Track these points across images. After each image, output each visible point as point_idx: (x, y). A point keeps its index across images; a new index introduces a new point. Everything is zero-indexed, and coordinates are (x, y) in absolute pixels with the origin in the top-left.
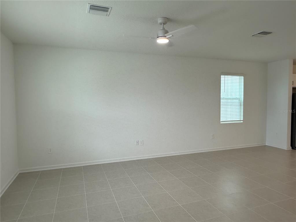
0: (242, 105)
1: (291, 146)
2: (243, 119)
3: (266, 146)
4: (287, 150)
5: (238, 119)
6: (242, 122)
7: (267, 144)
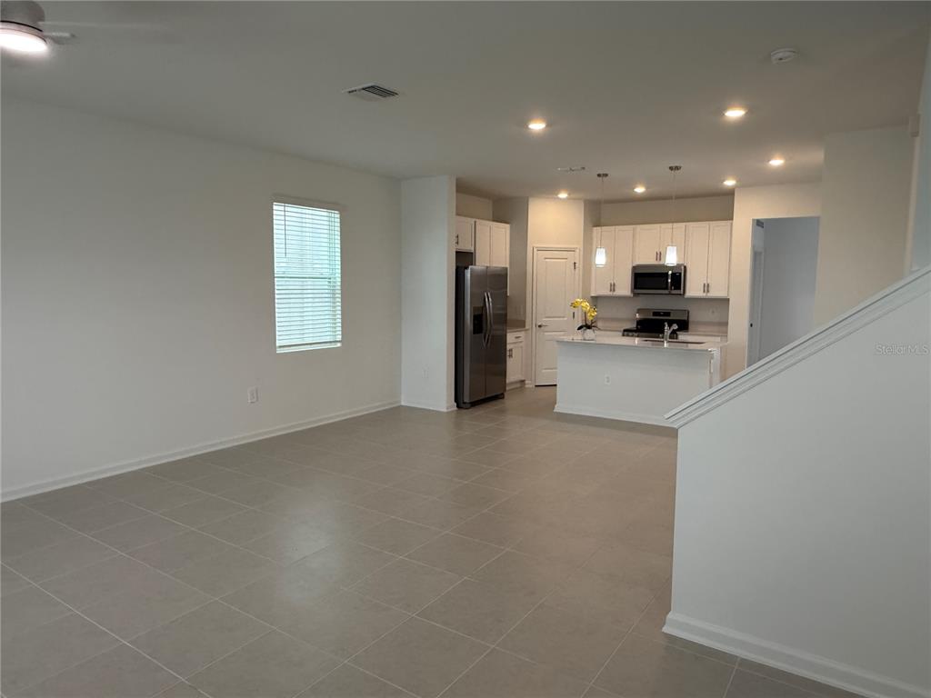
0: (337, 295)
1: (455, 401)
2: (340, 337)
3: (400, 407)
4: (447, 413)
5: (328, 339)
6: (339, 345)
7: (403, 403)
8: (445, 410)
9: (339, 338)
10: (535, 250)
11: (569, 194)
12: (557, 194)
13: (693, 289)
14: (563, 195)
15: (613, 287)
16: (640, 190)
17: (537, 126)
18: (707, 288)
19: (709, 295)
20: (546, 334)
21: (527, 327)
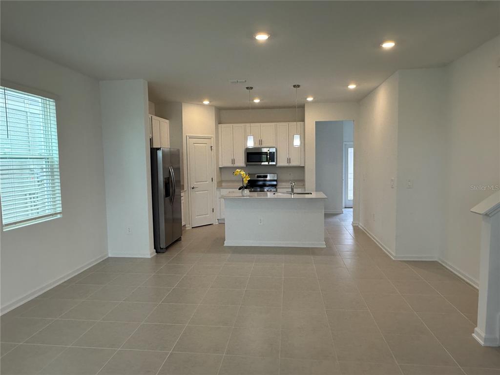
0: (56, 173)
1: (155, 248)
2: (61, 209)
5: (50, 212)
6: (59, 216)
7: (110, 256)
8: (150, 257)
9: (59, 210)
10: (188, 137)
11: (210, 102)
12: (202, 102)
13: (281, 161)
14: (206, 102)
15: (233, 161)
16: (257, 101)
17: (262, 37)
18: (289, 160)
19: (290, 164)
20: (197, 193)
21: (185, 190)
